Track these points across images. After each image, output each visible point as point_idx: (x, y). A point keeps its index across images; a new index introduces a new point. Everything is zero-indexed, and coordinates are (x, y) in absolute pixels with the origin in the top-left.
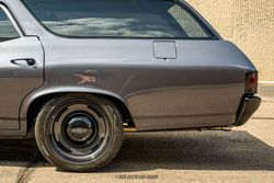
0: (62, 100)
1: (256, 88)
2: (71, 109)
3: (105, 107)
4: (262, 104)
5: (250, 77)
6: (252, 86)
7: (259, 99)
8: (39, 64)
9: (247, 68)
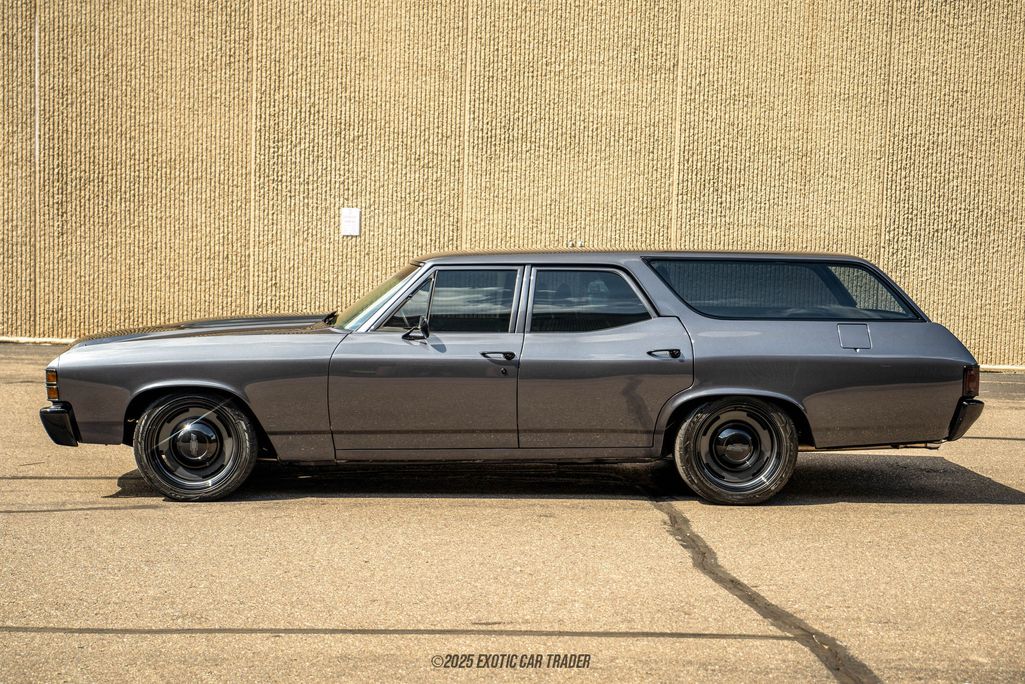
0: (715, 405)
1: (977, 388)
2: (725, 417)
3: (774, 415)
4: (984, 410)
5: (969, 373)
6: (972, 385)
7: (981, 403)
8: (686, 355)
9: (964, 360)
